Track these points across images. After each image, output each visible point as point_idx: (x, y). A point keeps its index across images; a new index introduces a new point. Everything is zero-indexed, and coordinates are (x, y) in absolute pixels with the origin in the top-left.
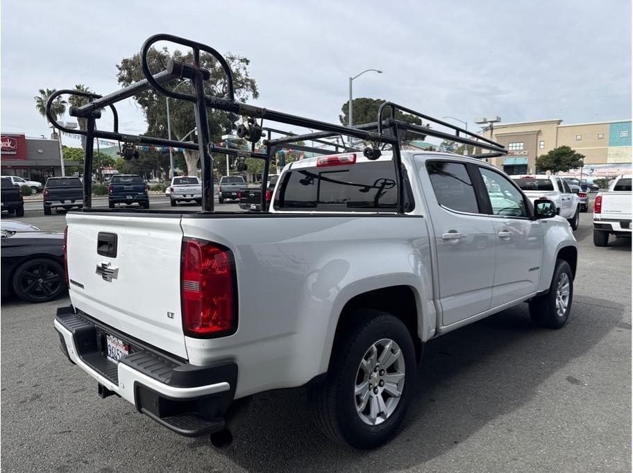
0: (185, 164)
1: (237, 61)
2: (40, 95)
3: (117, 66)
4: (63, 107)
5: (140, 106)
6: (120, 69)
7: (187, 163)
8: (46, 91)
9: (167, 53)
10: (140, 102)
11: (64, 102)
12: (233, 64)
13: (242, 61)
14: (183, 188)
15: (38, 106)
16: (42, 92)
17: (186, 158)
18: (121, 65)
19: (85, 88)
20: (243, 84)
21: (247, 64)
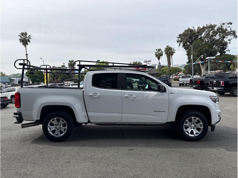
0: (201, 70)
1: (226, 24)
2: (156, 51)
3: (177, 37)
4: (162, 54)
5: (185, 50)
6: (178, 38)
7: (202, 69)
8: (158, 49)
9: (194, 29)
10: (185, 48)
11: (163, 52)
12: (224, 26)
13: (228, 24)
14: (183, 79)
15: (155, 55)
16: (157, 50)
17: (201, 67)
18: (178, 37)
19: (169, 46)
20: (229, 34)
21: (231, 25)
